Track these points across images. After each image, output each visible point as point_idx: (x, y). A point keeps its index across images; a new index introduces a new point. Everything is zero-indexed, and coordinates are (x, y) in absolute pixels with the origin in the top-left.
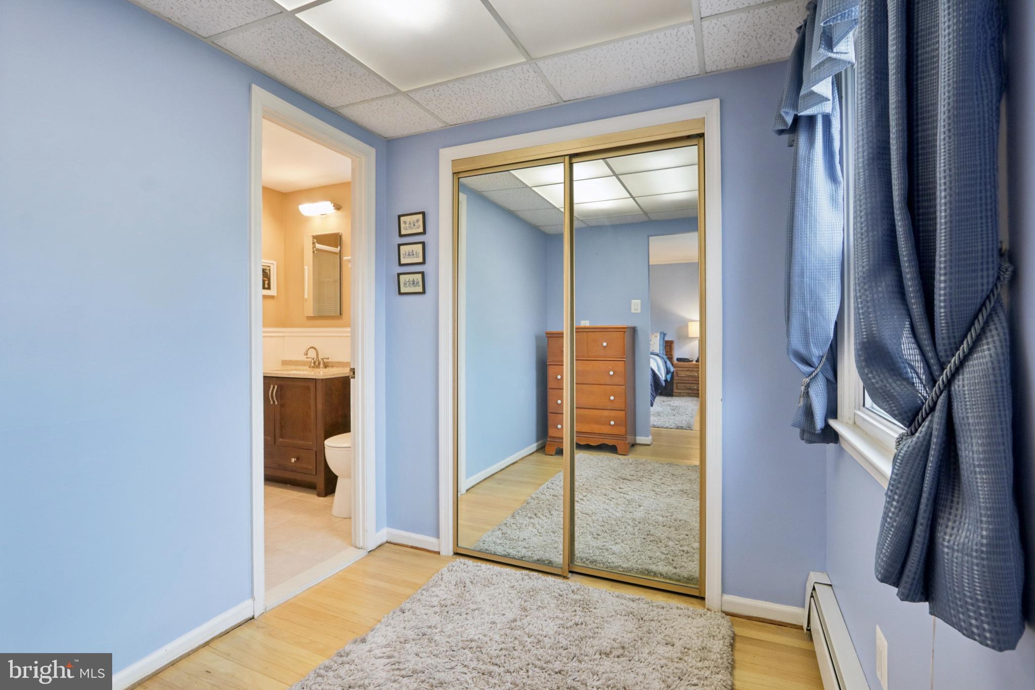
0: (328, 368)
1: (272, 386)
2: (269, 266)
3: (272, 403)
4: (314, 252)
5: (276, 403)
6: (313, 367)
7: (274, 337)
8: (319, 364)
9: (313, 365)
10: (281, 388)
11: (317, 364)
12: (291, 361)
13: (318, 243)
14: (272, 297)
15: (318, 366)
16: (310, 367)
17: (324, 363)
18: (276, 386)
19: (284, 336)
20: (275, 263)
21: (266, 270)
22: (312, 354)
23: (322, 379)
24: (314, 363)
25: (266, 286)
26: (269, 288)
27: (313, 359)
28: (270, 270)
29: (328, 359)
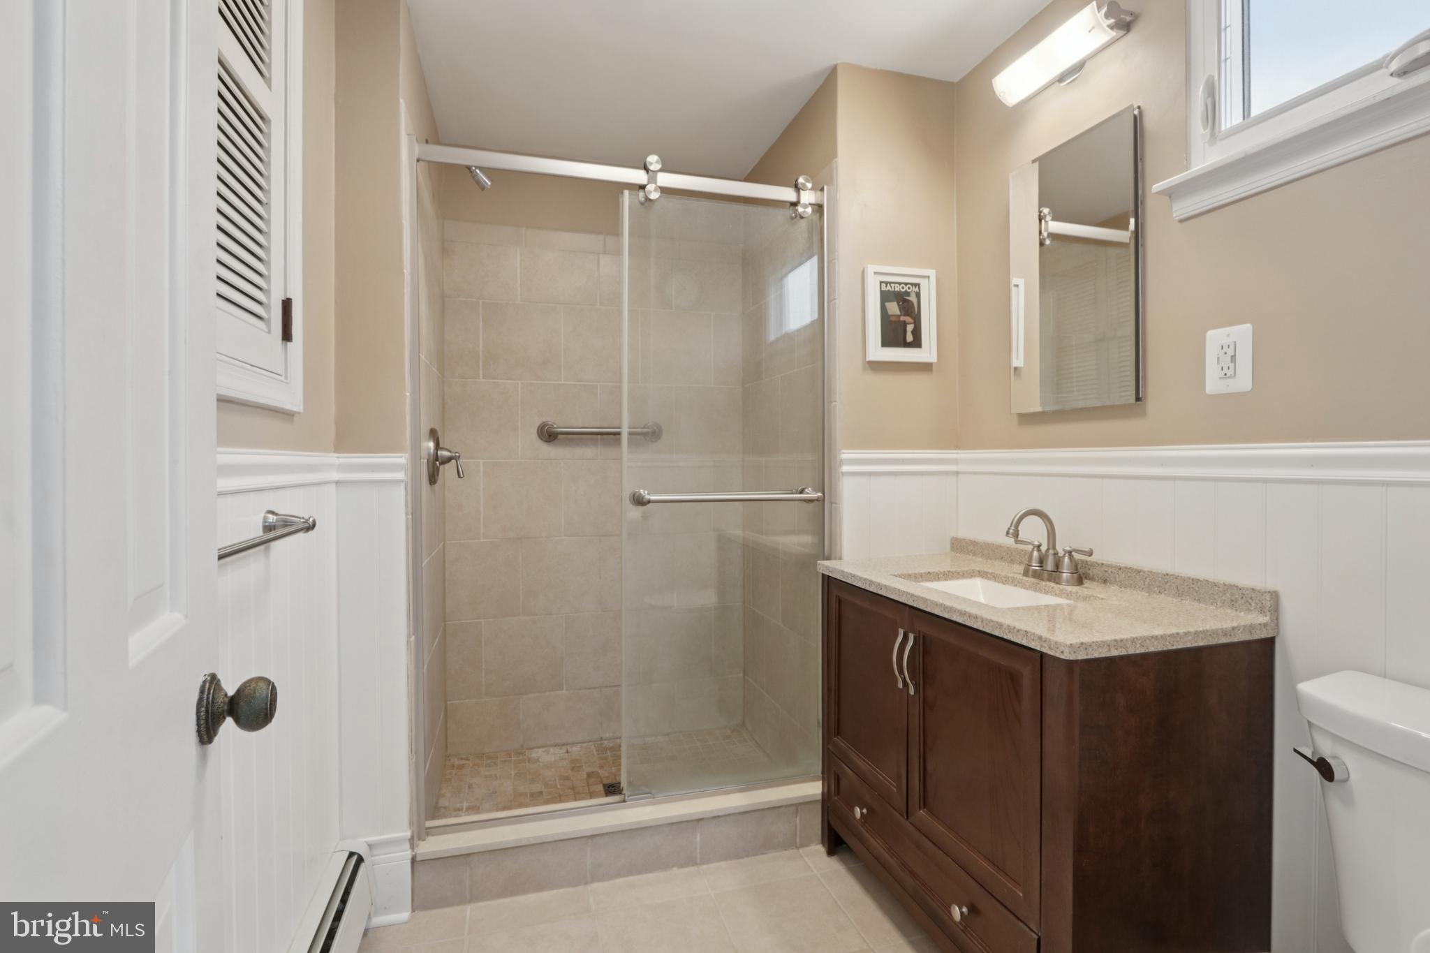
0: (1087, 583)
1: (901, 632)
2: (917, 285)
3: (900, 685)
4: (1042, 244)
5: (912, 691)
6: (1036, 575)
7: (922, 473)
8: (1058, 565)
9: (1035, 566)
10: (924, 647)
11: (1050, 565)
12: (974, 543)
13: (1053, 219)
14: (925, 367)
15: (1054, 575)
16: (1026, 573)
17: (1076, 567)
18: (911, 637)
19: (957, 473)
20: (932, 273)
21: (908, 294)
22: (1033, 531)
23: (1071, 664)
24: (1041, 561)
25: (910, 338)
26: (917, 343)
27: (1039, 546)
28: (918, 295)
29: (1090, 554)
